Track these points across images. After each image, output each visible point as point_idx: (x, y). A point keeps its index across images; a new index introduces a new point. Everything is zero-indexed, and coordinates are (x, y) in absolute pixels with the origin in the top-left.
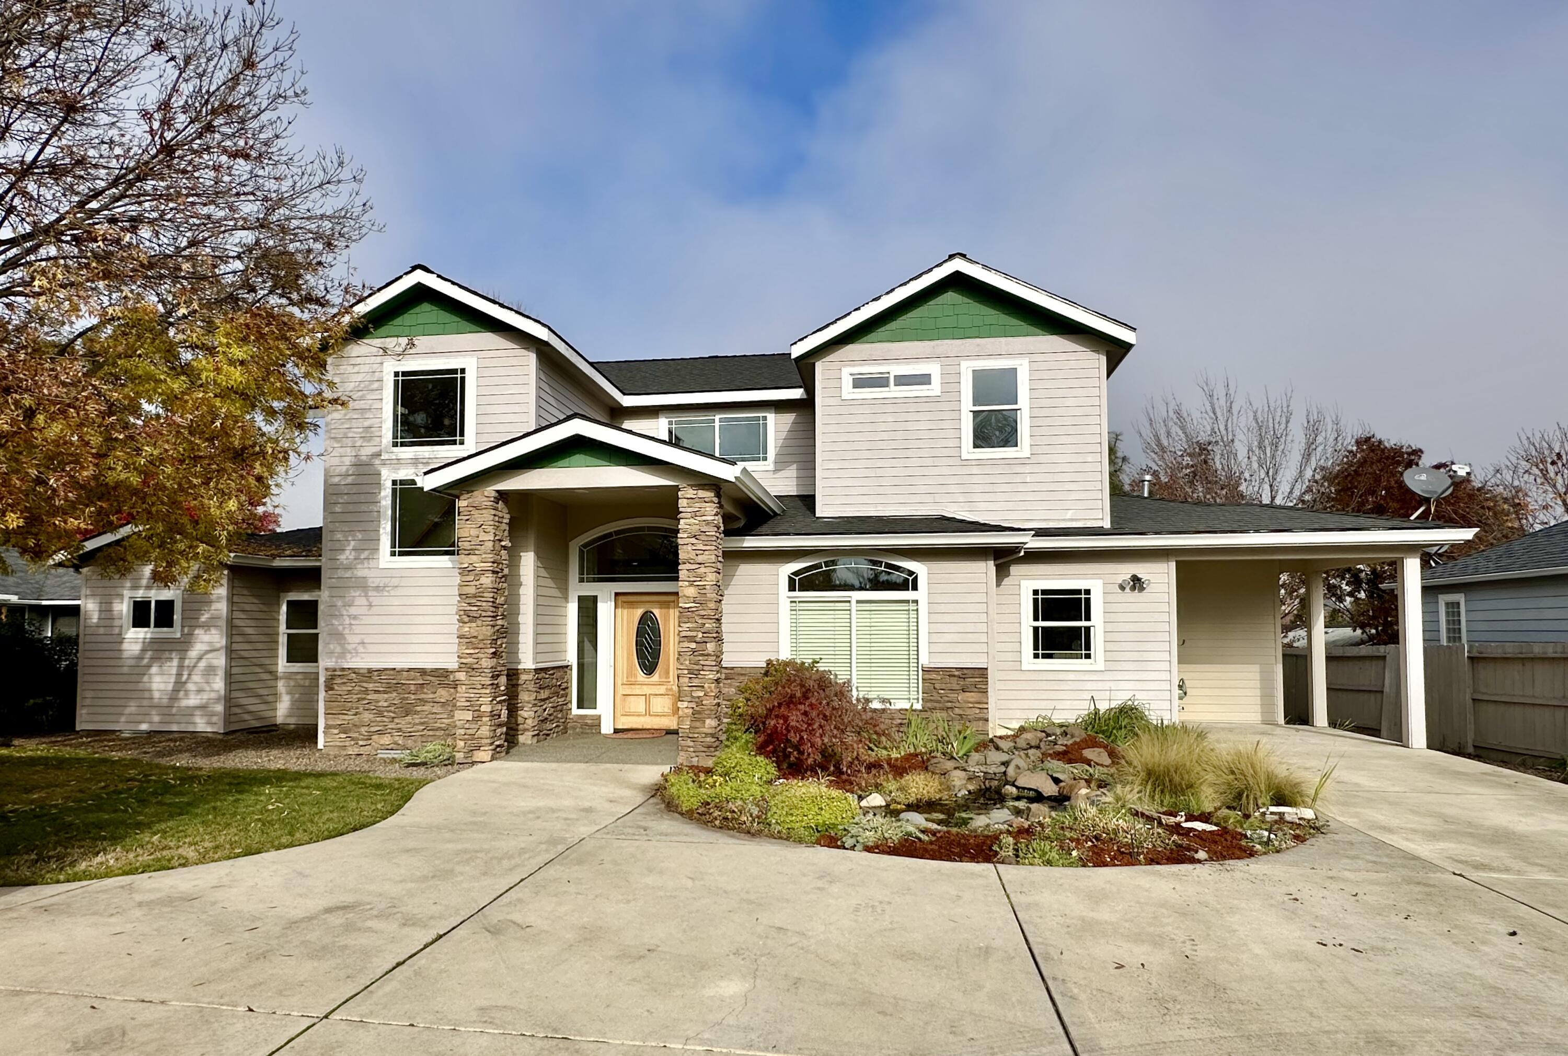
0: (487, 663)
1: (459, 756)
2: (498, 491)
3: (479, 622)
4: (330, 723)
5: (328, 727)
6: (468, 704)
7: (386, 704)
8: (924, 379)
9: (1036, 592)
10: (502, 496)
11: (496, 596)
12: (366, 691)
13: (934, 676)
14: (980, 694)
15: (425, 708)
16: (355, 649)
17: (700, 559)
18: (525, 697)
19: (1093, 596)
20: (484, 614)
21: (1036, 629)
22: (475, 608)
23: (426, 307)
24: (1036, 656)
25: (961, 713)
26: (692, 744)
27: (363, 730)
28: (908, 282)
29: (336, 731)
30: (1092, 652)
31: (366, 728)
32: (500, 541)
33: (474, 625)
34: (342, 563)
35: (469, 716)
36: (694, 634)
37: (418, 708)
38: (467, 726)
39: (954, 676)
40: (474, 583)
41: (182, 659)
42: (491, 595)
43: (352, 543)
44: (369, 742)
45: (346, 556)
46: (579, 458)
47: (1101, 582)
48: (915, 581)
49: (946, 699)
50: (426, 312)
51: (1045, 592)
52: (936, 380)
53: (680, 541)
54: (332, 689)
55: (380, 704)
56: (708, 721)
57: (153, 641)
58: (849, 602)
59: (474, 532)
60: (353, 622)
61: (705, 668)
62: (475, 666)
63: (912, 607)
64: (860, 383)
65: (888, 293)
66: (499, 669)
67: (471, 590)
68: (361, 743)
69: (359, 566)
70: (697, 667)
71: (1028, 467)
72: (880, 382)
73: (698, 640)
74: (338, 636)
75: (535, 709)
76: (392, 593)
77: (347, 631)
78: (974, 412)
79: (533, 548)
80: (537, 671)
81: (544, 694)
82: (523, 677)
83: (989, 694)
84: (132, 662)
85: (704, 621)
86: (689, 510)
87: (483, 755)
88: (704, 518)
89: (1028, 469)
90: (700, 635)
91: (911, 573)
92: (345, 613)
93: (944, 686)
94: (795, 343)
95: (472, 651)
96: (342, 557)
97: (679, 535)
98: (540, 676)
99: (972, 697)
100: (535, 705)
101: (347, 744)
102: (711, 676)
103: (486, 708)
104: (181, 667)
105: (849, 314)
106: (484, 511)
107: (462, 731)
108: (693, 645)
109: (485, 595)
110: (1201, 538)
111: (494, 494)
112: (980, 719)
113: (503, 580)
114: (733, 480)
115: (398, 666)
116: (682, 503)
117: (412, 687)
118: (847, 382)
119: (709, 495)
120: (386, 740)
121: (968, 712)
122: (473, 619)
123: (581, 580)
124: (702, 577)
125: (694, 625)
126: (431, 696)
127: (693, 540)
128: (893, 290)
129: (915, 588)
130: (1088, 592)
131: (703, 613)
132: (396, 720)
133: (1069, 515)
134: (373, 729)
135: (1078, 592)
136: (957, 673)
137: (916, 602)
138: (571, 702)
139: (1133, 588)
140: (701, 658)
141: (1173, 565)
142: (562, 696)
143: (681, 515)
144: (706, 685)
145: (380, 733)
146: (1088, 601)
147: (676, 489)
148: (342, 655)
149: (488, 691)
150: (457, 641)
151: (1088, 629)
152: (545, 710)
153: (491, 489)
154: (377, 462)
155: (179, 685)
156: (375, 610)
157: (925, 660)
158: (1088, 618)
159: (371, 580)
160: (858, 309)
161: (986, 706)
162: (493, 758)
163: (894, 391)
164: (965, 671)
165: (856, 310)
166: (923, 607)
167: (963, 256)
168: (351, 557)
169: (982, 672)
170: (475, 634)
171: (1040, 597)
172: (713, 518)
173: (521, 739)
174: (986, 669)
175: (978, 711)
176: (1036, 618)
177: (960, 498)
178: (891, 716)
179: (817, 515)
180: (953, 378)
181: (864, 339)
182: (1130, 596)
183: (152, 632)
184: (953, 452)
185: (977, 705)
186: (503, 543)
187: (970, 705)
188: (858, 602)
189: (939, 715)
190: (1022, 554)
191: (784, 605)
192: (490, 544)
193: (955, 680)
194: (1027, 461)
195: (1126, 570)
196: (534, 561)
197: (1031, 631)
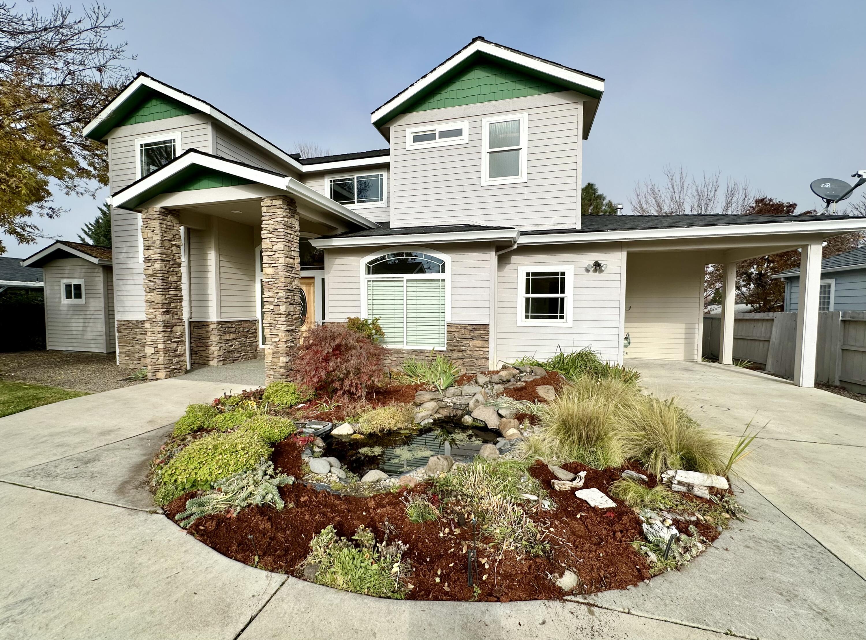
0: (160, 318)
1: (149, 375)
2: (162, 208)
3: (155, 292)
4: (121, 351)
5: (120, 353)
8: (458, 133)
9: (528, 274)
10: (168, 211)
11: (167, 276)
12: (136, 334)
13: (454, 329)
14: (484, 342)
16: (129, 310)
17: (275, 248)
18: (214, 338)
19: (567, 277)
20: (158, 287)
21: (527, 299)
22: (152, 284)
23: (154, 102)
24: (527, 317)
25: (471, 353)
26: (272, 373)
27: (136, 355)
28: (445, 62)
29: (124, 356)
30: (565, 314)
31: (137, 354)
32: (170, 241)
33: (152, 294)
34: (122, 261)
35: (153, 350)
36: (272, 299)
38: (152, 357)
39: (467, 329)
40: (152, 268)
41: (85, 315)
42: (161, 275)
43: (125, 248)
44: (139, 362)
45: (123, 256)
46: (205, 182)
47: (572, 267)
48: (443, 266)
49: (462, 344)
50: (155, 106)
51: (534, 274)
52: (465, 132)
53: (263, 236)
54: (121, 332)
55: (143, 341)
56: (281, 358)
57: (74, 306)
58: (403, 281)
60: (128, 294)
61: (279, 323)
62: (154, 320)
63: (440, 283)
64: (417, 139)
65: (431, 72)
66: (173, 321)
67: (150, 272)
68: (135, 362)
69: (129, 262)
70: (274, 322)
71: (525, 188)
72: (430, 137)
73: (274, 303)
74: (121, 302)
75: (220, 345)
77: (124, 299)
78: (490, 153)
79: (214, 249)
80: (219, 323)
81: (227, 337)
82: (212, 327)
83: (490, 341)
84: (64, 316)
85: (277, 291)
86: (267, 214)
87: (161, 374)
88: (276, 220)
89: (525, 190)
90: (276, 300)
91: (441, 261)
92: (123, 289)
93: (460, 336)
94: (374, 112)
95: (153, 311)
96: (121, 257)
97: (262, 232)
98: (224, 326)
99: (479, 343)
100: (218, 343)
101: (129, 363)
102: (282, 328)
103: (161, 346)
104: (85, 319)
105: (407, 89)
106: (155, 221)
107: (150, 360)
108: (272, 307)
109: (158, 275)
110: (646, 232)
111: (158, 209)
112: (483, 358)
113: (175, 266)
114: (285, 189)
116: (264, 209)
118: (410, 138)
119: (279, 203)
121: (476, 353)
122: (152, 290)
124: (276, 261)
125: (272, 294)
127: (271, 235)
128: (435, 69)
129: (443, 271)
130: (563, 274)
131: (277, 285)
133: (552, 221)
134: (141, 355)
135: (557, 274)
136: (469, 328)
137: (443, 280)
138: (258, 341)
139: (595, 271)
140: (276, 316)
141: (624, 255)
142: (251, 337)
143: (263, 218)
145: (144, 357)
146: (563, 280)
147: (260, 200)
148: (123, 313)
149: (161, 335)
150: (144, 304)
151: (562, 299)
152: (231, 346)
153: (157, 207)
155: (85, 328)
156: (138, 287)
157: (449, 319)
158: (563, 292)
159: (135, 270)
160: (413, 85)
161: (487, 350)
162: (169, 377)
163: (439, 142)
164: (474, 327)
165: (411, 86)
166: (448, 284)
167: (482, 39)
168: (125, 257)
169: (485, 327)
170: (153, 300)
171: (531, 277)
172: (282, 219)
173: (212, 363)
174: (488, 325)
175: (482, 353)
176: (527, 292)
177: (480, 212)
178: (427, 355)
179: (391, 227)
180: (477, 131)
181: (420, 108)
182: (593, 276)
183: (73, 301)
184: (476, 181)
185: (481, 349)
186: (174, 243)
187: (477, 349)
188: (408, 281)
189: (457, 355)
190: (515, 247)
191: (364, 284)
192: (158, 242)
193: (467, 332)
194: (525, 185)
195: (590, 258)
196: (216, 257)
197: (524, 301)
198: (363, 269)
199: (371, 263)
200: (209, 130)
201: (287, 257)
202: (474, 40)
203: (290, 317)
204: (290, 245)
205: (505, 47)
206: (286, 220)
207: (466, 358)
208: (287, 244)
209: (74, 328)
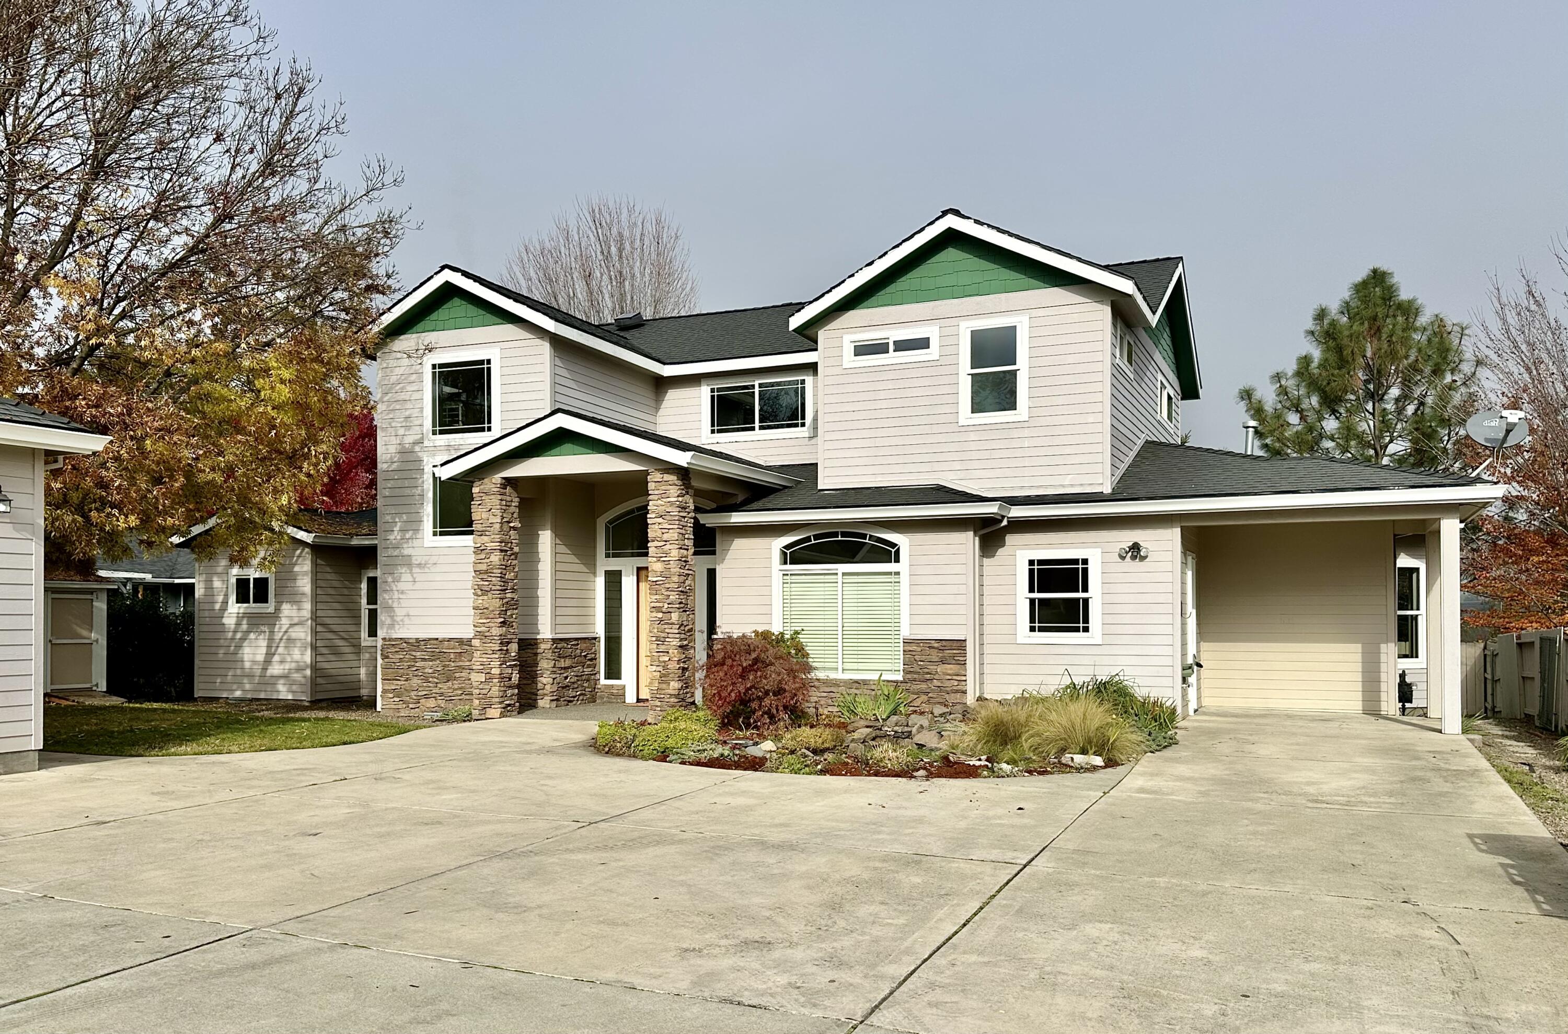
0: (496, 631)
1: (475, 713)
2: (503, 479)
3: (490, 595)
4: (386, 687)
5: (385, 691)
6: (482, 667)
7: (430, 671)
8: (923, 344)
9: (1031, 562)
10: (509, 481)
11: (504, 572)
12: (415, 659)
13: (914, 648)
14: (958, 666)
15: (463, 674)
16: (402, 620)
17: (665, 537)
18: (545, 665)
19: (1091, 566)
20: (494, 588)
21: (1032, 601)
22: (487, 583)
23: (456, 301)
24: (1032, 629)
25: (939, 684)
26: (659, 704)
27: (413, 694)
28: (901, 244)
29: (391, 695)
30: (1090, 625)
31: (415, 693)
32: (509, 522)
33: (486, 597)
34: (391, 543)
35: (482, 678)
36: (661, 605)
37: (457, 675)
38: (481, 687)
39: (933, 648)
40: (486, 560)
41: (272, 633)
42: (499, 571)
43: (399, 524)
44: (418, 705)
45: (395, 536)
46: (568, 447)
47: (1099, 550)
48: (897, 552)
49: (926, 670)
50: (456, 306)
51: (1041, 562)
52: (934, 343)
53: (649, 521)
54: (387, 657)
55: (426, 671)
56: (672, 683)
57: (250, 616)
58: (837, 574)
59: (484, 516)
60: (401, 596)
61: (670, 635)
62: (487, 634)
63: (893, 578)
64: (862, 350)
65: (880, 257)
66: (509, 637)
67: (483, 567)
68: (411, 706)
69: (405, 546)
70: (663, 635)
71: (1026, 430)
72: (880, 348)
73: (664, 610)
74: (390, 608)
75: (554, 676)
76: (433, 570)
77: (395, 605)
78: (972, 375)
79: (549, 527)
80: (554, 641)
81: (562, 663)
82: (543, 646)
83: (968, 665)
84: (229, 635)
85: (669, 593)
86: (656, 492)
87: (494, 712)
88: (669, 500)
89: (1026, 432)
90: (666, 606)
91: (893, 545)
92: (395, 588)
93: (924, 657)
95: (485, 621)
96: (392, 537)
97: (649, 516)
98: (559, 646)
99: (951, 668)
100: (553, 672)
101: (400, 707)
103: (496, 671)
104: (271, 640)
105: (843, 282)
106: (492, 497)
107: (477, 691)
108: (660, 615)
109: (495, 571)
111: (499, 481)
112: (957, 691)
113: (513, 557)
114: (686, 465)
115: (440, 636)
116: (651, 486)
117: (452, 656)
118: (849, 350)
119: (672, 478)
120: (431, 703)
121: (947, 684)
122: (485, 592)
123: (607, 556)
124: (667, 554)
125: (661, 597)
126: (468, 663)
127: (660, 520)
128: (886, 253)
129: (897, 560)
130: (1085, 561)
131: (667, 586)
132: (439, 685)
133: (1067, 480)
134: (420, 694)
135: (1076, 561)
136: (936, 645)
137: (898, 573)
138: (599, 672)
139: (1134, 558)
141: (1177, 532)
142: (589, 666)
143: (650, 498)
144: (670, 651)
145: (426, 697)
146: (1085, 571)
147: (646, 473)
148: (392, 626)
149: (497, 656)
150: (472, 612)
151: (1086, 601)
152: (566, 678)
153: (498, 477)
154: (417, 448)
155: (270, 655)
156: (418, 586)
157: (906, 632)
158: (1085, 589)
159: (414, 558)
160: (853, 275)
161: (964, 678)
162: (502, 715)
163: (893, 357)
164: (944, 643)
165: (850, 277)
166: (904, 578)
167: (957, 213)
168: (399, 537)
169: (961, 644)
170: (487, 606)
171: (1036, 567)
172: (675, 499)
173: (541, 703)
174: (965, 641)
175: (956, 683)
176: (1031, 590)
177: (957, 466)
178: (873, 687)
179: (819, 488)
180: (951, 341)
181: (865, 304)
182: (1129, 564)
183: (252, 607)
184: (951, 418)
185: (955, 677)
186: (512, 525)
187: (949, 677)
188: (844, 574)
189: (919, 687)
190: (1005, 523)
191: (777, 578)
192: (497, 526)
193: (934, 652)
194: (1026, 425)
195: (1126, 537)
196: (552, 539)
197: (1027, 603)
198: (776, 556)
199: (787, 547)
200: (545, 347)
201: (681, 548)
202: (945, 213)
203: (682, 628)
204: (684, 532)
205: (989, 226)
206: (680, 499)
207: (933, 691)
208: (681, 531)
209: (246, 658)
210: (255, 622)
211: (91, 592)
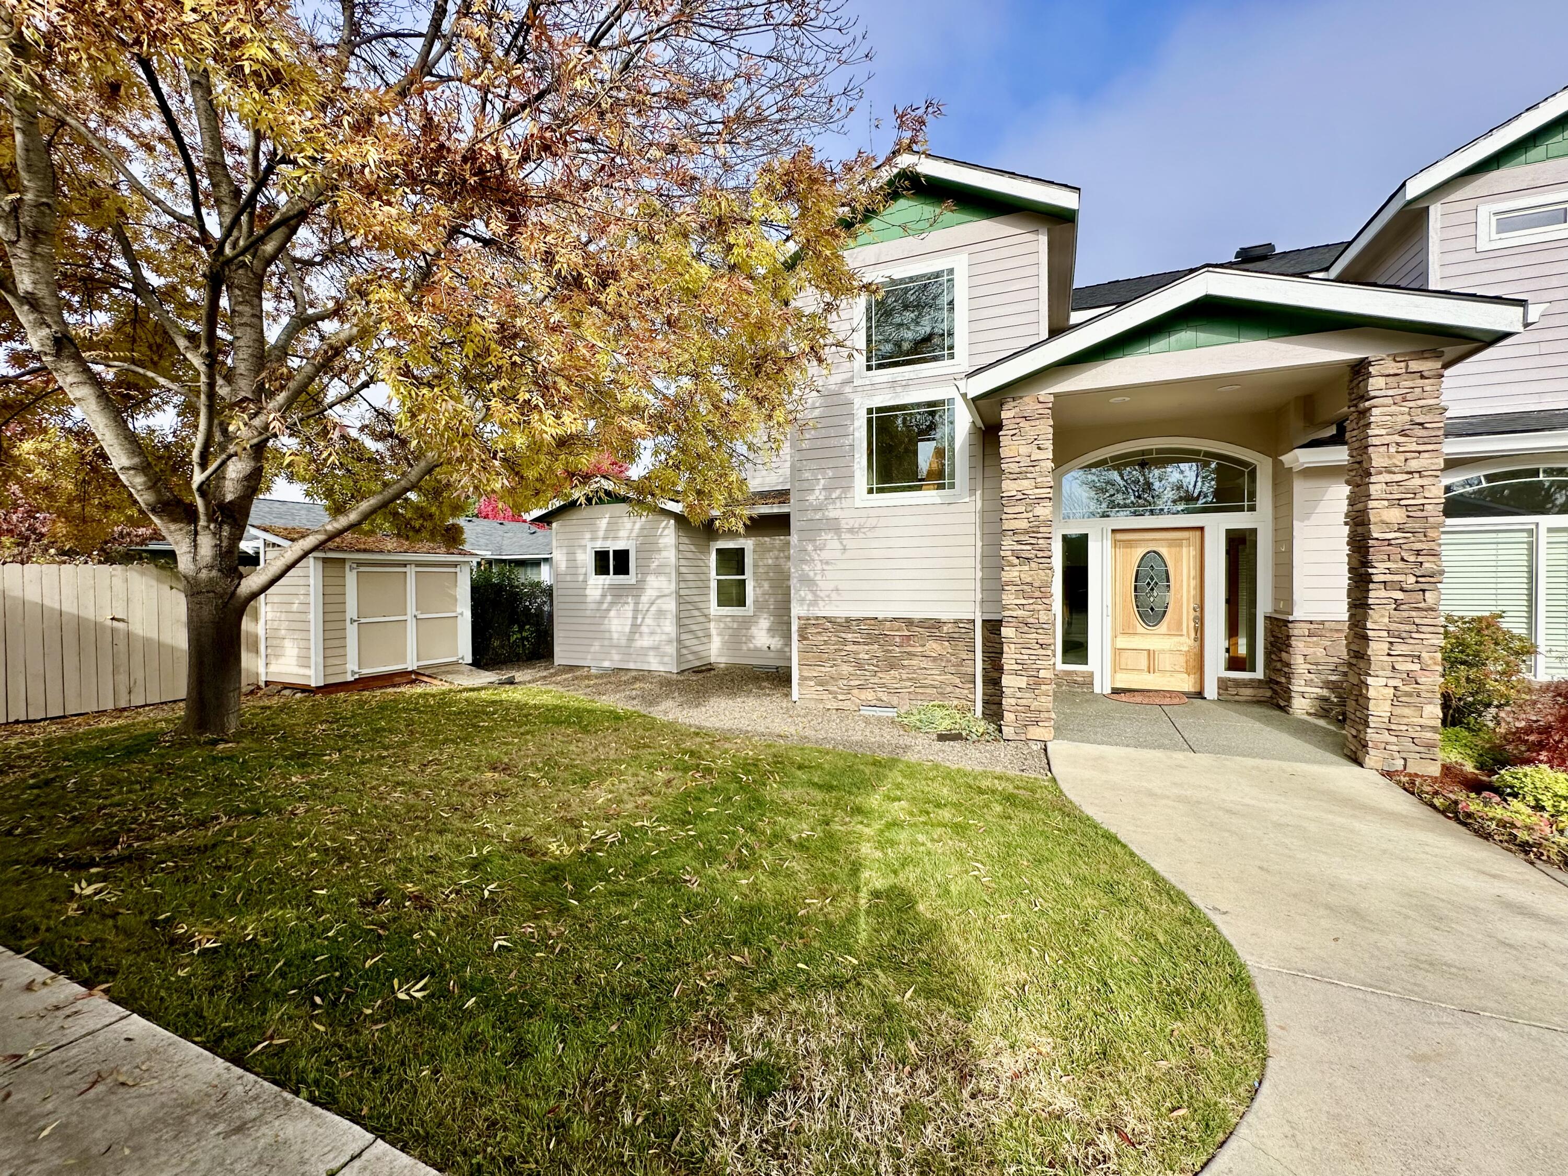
1: (1008, 731)
2: (1056, 395)
3: (1033, 565)
4: (806, 674)
5: (803, 678)
6: (1020, 667)
7: (867, 657)
12: (844, 642)
15: (914, 662)
16: (828, 596)
22: (1029, 547)
27: (840, 682)
29: (812, 683)
31: (845, 682)
33: (1025, 568)
34: (811, 504)
35: (1022, 682)
36: (1399, 578)
37: (905, 663)
38: (1019, 695)
40: (1025, 515)
41: (637, 604)
42: (1048, 529)
43: (822, 482)
45: (816, 496)
54: (806, 639)
55: (861, 656)
56: (1428, 708)
57: (612, 587)
59: (1024, 450)
60: (825, 567)
61: (1423, 629)
68: (840, 697)
69: (830, 507)
73: (1409, 587)
74: (808, 581)
76: (870, 535)
77: (818, 577)
84: (593, 606)
87: (1043, 731)
88: (1420, 403)
92: (816, 557)
95: (1023, 602)
96: (811, 498)
97: (1370, 432)
101: (825, 697)
102: (1436, 642)
104: (636, 611)
106: (1037, 422)
107: (1013, 701)
108: (1399, 595)
109: (1041, 529)
115: (880, 616)
116: (1377, 383)
117: (897, 639)
118: (1488, 226)
119: (1429, 365)
120: (869, 695)
123: (1066, 517)
124: (1416, 493)
125: (1399, 565)
126: (920, 649)
127: (1399, 438)
132: (879, 674)
134: (852, 683)
138: (1055, 656)
140: (1414, 614)
143: (1372, 402)
145: (860, 687)
147: (1367, 363)
148: (814, 603)
149: (1048, 653)
153: (1048, 392)
154: (847, 389)
155: (635, 628)
156: (848, 554)
159: (843, 522)
162: (1054, 737)
168: (822, 497)
170: (1029, 580)
183: (610, 579)
188: (1550, 530)
192: (1047, 464)
200: (1040, 243)
209: (613, 628)
210: (618, 593)
211: (455, 565)
